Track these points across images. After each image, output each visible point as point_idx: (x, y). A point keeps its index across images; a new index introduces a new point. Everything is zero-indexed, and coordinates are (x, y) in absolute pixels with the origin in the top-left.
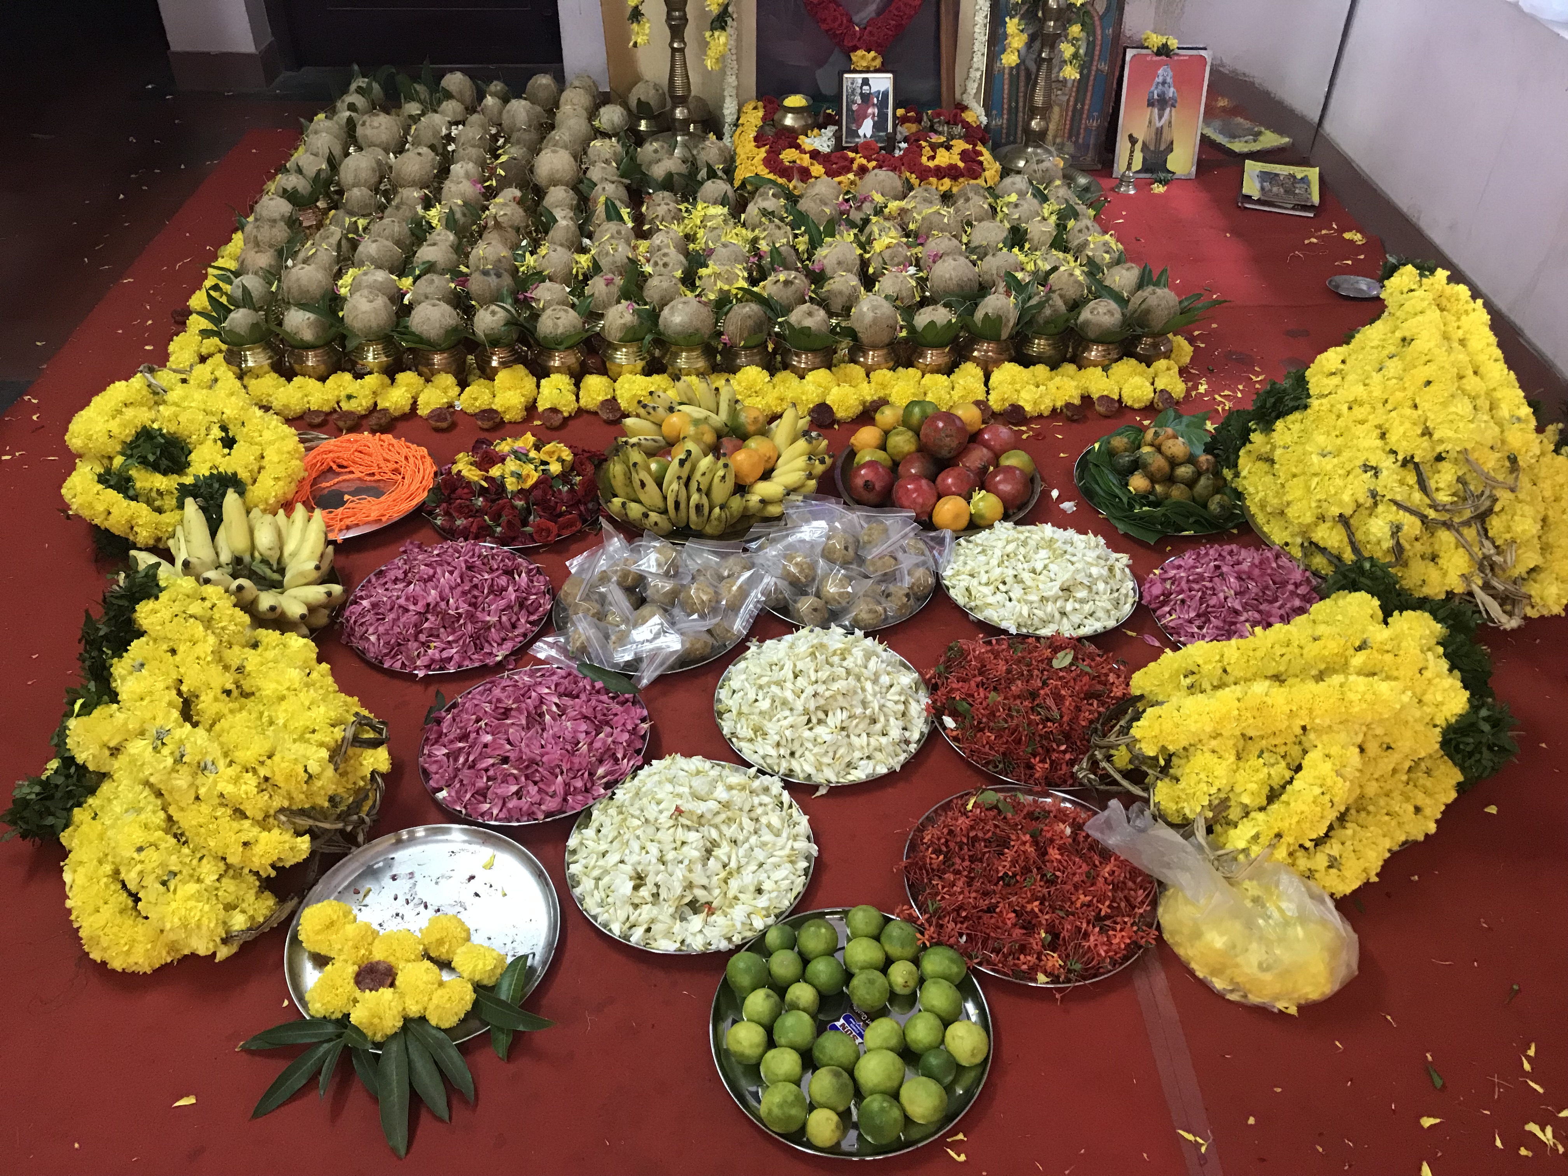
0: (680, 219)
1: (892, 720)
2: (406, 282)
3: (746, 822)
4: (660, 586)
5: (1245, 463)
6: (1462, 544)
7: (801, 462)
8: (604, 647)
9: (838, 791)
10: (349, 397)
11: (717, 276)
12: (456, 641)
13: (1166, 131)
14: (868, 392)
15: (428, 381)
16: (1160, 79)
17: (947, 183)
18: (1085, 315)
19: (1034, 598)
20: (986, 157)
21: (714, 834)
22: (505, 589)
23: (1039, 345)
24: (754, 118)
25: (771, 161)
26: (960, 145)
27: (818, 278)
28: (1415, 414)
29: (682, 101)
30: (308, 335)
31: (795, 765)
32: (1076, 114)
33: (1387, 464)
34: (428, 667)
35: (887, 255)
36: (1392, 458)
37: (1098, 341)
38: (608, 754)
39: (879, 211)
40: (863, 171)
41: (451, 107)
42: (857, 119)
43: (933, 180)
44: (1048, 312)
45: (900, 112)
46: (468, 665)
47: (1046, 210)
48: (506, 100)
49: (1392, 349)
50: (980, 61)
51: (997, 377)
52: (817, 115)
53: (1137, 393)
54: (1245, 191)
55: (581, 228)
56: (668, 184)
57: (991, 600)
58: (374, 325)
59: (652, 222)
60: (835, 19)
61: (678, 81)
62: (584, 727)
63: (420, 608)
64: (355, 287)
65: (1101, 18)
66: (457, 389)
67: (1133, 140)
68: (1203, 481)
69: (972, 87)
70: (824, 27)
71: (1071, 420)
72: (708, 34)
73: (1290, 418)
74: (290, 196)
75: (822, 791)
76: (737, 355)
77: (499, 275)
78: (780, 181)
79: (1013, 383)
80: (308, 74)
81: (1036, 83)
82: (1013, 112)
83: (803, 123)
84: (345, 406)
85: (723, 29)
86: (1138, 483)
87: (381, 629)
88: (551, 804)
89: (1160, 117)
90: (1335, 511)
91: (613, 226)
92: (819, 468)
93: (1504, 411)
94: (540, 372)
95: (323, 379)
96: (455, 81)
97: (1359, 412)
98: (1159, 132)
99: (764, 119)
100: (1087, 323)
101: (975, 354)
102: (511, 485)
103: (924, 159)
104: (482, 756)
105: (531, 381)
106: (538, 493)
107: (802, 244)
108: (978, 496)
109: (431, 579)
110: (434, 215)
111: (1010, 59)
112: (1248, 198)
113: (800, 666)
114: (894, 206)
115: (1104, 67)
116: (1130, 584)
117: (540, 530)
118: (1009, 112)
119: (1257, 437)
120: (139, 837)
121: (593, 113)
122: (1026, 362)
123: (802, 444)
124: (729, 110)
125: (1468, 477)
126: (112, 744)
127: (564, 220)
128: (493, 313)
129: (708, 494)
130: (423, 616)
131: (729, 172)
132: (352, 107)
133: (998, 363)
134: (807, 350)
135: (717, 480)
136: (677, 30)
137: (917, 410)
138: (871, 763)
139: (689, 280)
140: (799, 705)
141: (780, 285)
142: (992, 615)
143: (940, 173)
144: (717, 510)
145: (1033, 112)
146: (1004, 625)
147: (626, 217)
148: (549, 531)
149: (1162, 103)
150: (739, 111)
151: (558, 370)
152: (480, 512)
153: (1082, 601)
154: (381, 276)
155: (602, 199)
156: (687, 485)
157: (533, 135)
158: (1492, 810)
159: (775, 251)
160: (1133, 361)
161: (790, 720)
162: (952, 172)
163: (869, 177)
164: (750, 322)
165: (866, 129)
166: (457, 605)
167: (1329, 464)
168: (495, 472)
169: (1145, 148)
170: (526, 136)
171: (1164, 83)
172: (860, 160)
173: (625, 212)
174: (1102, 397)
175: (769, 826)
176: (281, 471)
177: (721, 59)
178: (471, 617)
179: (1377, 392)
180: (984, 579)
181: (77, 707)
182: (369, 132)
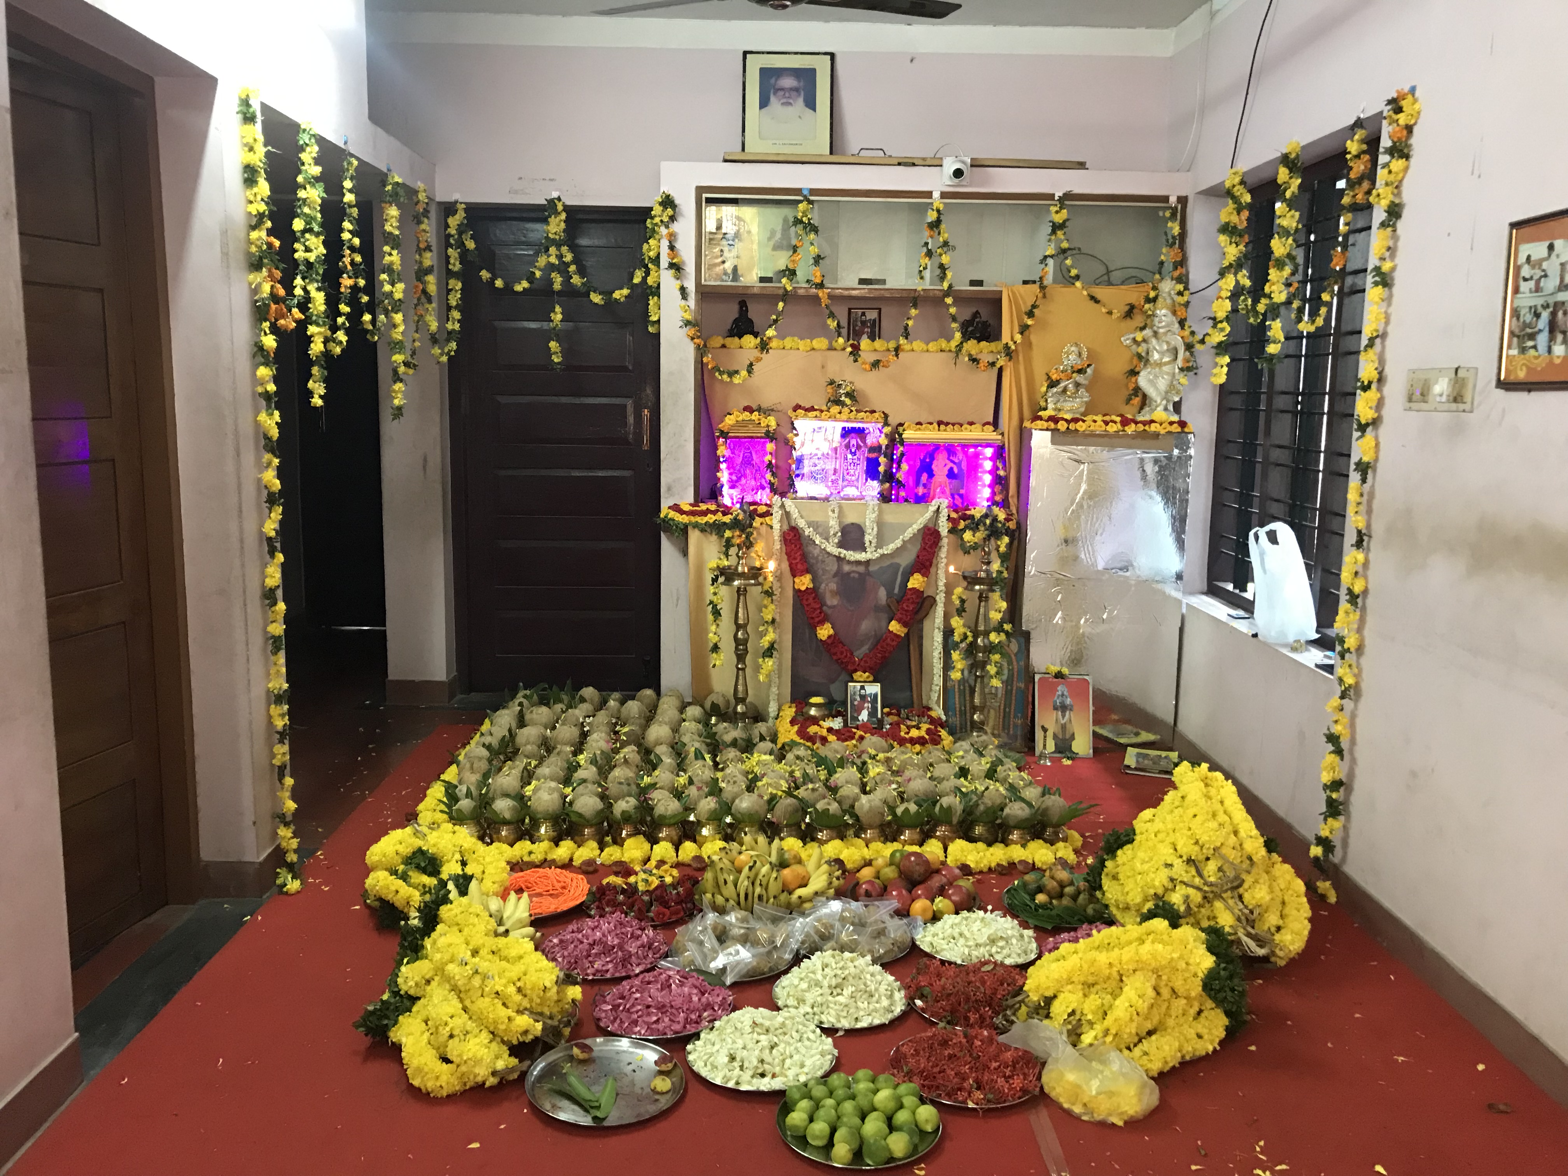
0: (743, 762)
1: (883, 998)
2: (568, 790)
3: (794, 1034)
4: (737, 931)
5: (1106, 883)
6: (1228, 908)
7: (825, 877)
8: (704, 963)
9: (851, 1032)
10: (530, 853)
11: (769, 785)
12: (611, 961)
13: (1068, 726)
14: (867, 853)
15: (579, 847)
16: (1060, 693)
17: (918, 747)
18: (1007, 811)
19: (971, 943)
20: (943, 733)
21: (776, 1039)
22: (641, 936)
23: (978, 830)
24: (789, 712)
25: (802, 733)
26: (925, 727)
27: (833, 790)
28: (1189, 833)
29: (743, 700)
30: (507, 815)
31: (824, 1018)
32: (1006, 715)
33: (1178, 864)
34: (594, 975)
35: (878, 779)
36: (1180, 860)
37: (1016, 827)
38: (709, 1006)
39: (873, 758)
40: (862, 738)
41: (585, 707)
42: (859, 710)
43: (909, 745)
44: (982, 808)
45: (886, 710)
46: (617, 975)
47: (983, 761)
48: (623, 702)
49: (1177, 803)
50: (938, 680)
51: (951, 848)
52: (831, 710)
53: (1044, 859)
54: (1126, 762)
55: (678, 765)
56: (734, 743)
57: (945, 947)
58: (550, 809)
59: (725, 762)
60: (842, 653)
61: (740, 688)
62: (695, 991)
63: (591, 941)
64: (535, 791)
65: (1016, 655)
66: (598, 851)
67: (1045, 730)
68: (1082, 897)
69: (935, 697)
70: (835, 657)
71: (1001, 874)
72: (761, 660)
73: (1125, 848)
74: (488, 747)
75: (840, 1033)
76: (781, 831)
77: (629, 785)
78: (809, 744)
79: (962, 851)
80: (475, 696)
81: (974, 691)
82: (963, 713)
83: (822, 713)
84: (526, 859)
85: (771, 656)
86: (1041, 898)
87: (566, 953)
88: (677, 1027)
89: (1063, 716)
90: (1152, 892)
91: (700, 763)
92: (836, 883)
93: (1242, 834)
94: (653, 841)
95: (512, 845)
96: (589, 692)
97: (1160, 836)
98: (1064, 727)
99: (796, 712)
100: (1008, 815)
101: (938, 833)
102: (641, 887)
103: (902, 734)
104: (633, 1005)
105: (647, 846)
106: (658, 892)
107: (823, 775)
108: (937, 900)
109: (596, 927)
110: (582, 758)
111: (956, 675)
112: (1128, 767)
113: (826, 961)
114: (881, 756)
115: (1022, 685)
116: (1034, 945)
117: (658, 914)
118: (961, 715)
119: (1109, 864)
120: (451, 1011)
121: (682, 709)
122: (972, 840)
123: (825, 867)
124: (772, 709)
125: (1225, 868)
126: (427, 977)
127: (668, 760)
128: (627, 802)
129: (766, 889)
130: (592, 945)
131: (774, 740)
132: (521, 704)
133: (952, 840)
134: (828, 827)
135: (772, 880)
136: (741, 657)
137: (898, 855)
138: (870, 1018)
139: (750, 789)
140: (826, 983)
141: (809, 791)
142: (946, 956)
143: (913, 741)
144: (772, 900)
145: (974, 709)
146: (953, 959)
147: (708, 759)
148: (664, 915)
149: (1064, 708)
150: (779, 710)
151: (664, 839)
152: (621, 904)
153: (1002, 948)
154: (553, 784)
155: (693, 749)
156: (753, 884)
157: (643, 721)
158: (1253, 1048)
159: (805, 775)
160: (1041, 841)
161: (820, 991)
162: (921, 741)
163: (865, 742)
164: (790, 809)
165: (864, 716)
166: (612, 940)
167: (1146, 867)
168: (632, 879)
169: (1055, 737)
170: (638, 721)
171: (1063, 695)
172: (860, 733)
173: (707, 757)
174: (1021, 862)
175: (808, 1039)
176: (497, 878)
177: (768, 676)
178: (621, 947)
179: (1170, 826)
180: (941, 936)
181: (405, 961)
182: (534, 716)
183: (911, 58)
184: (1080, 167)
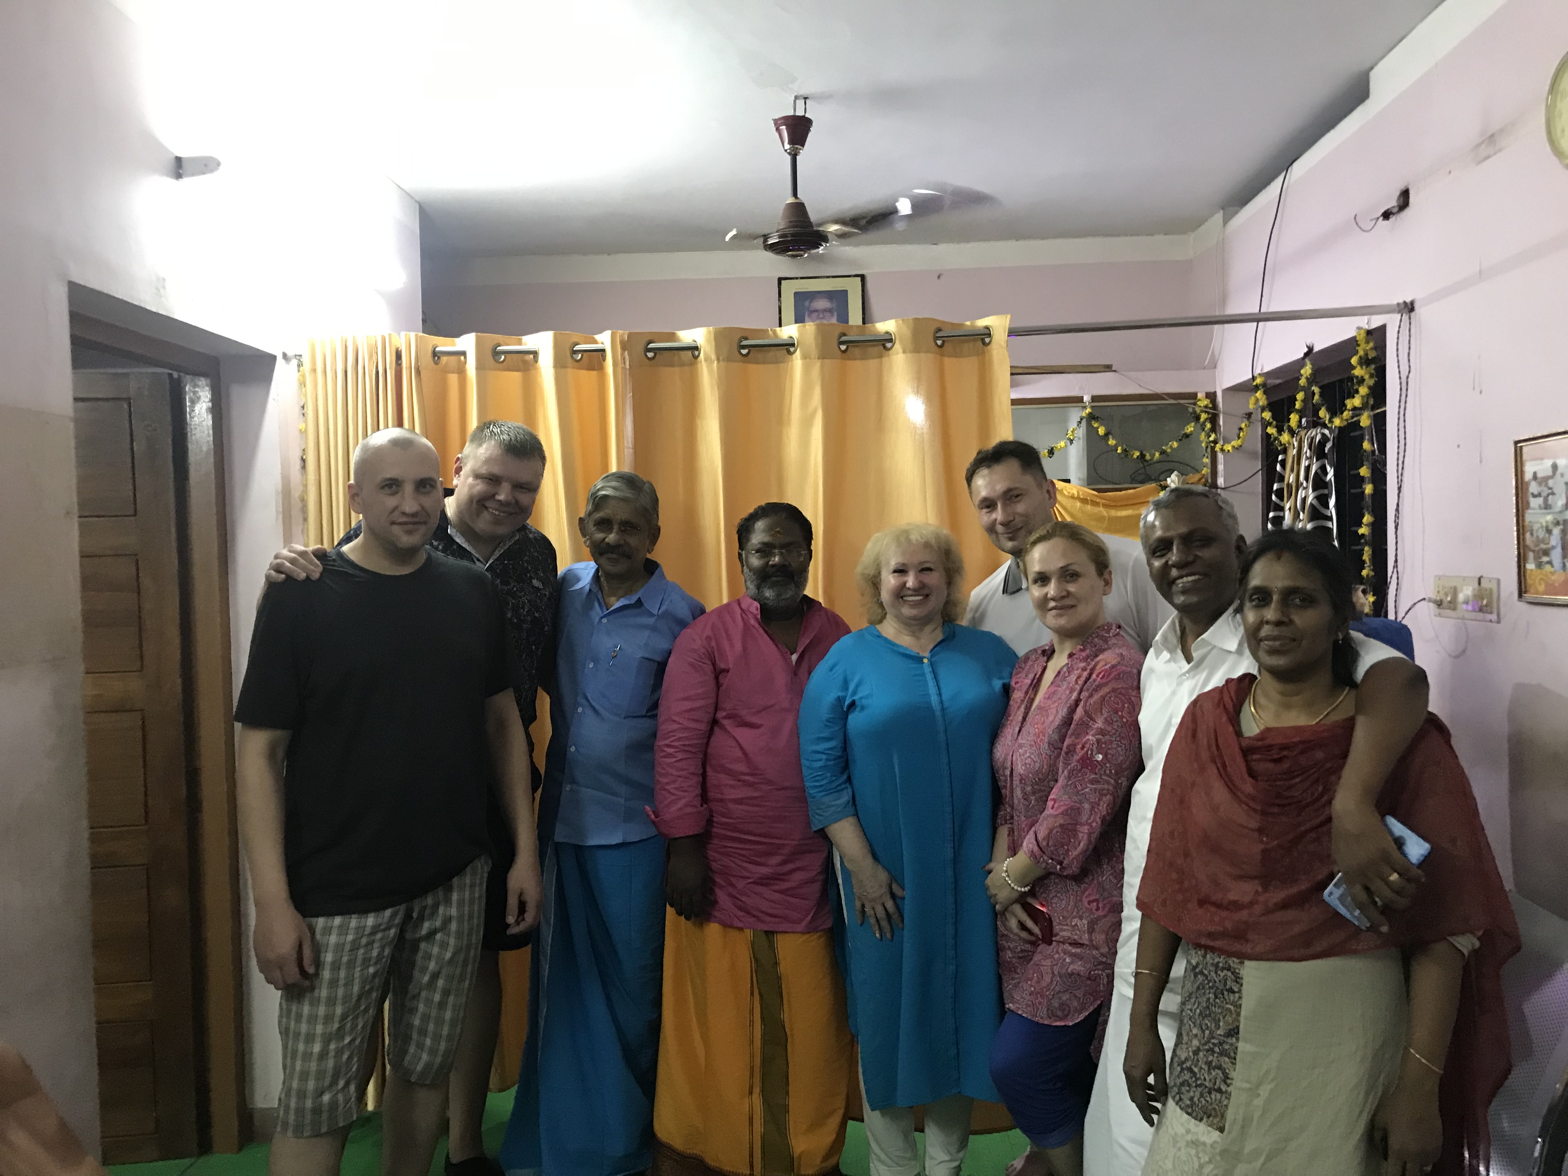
183: (937, 274)
184: (1108, 370)
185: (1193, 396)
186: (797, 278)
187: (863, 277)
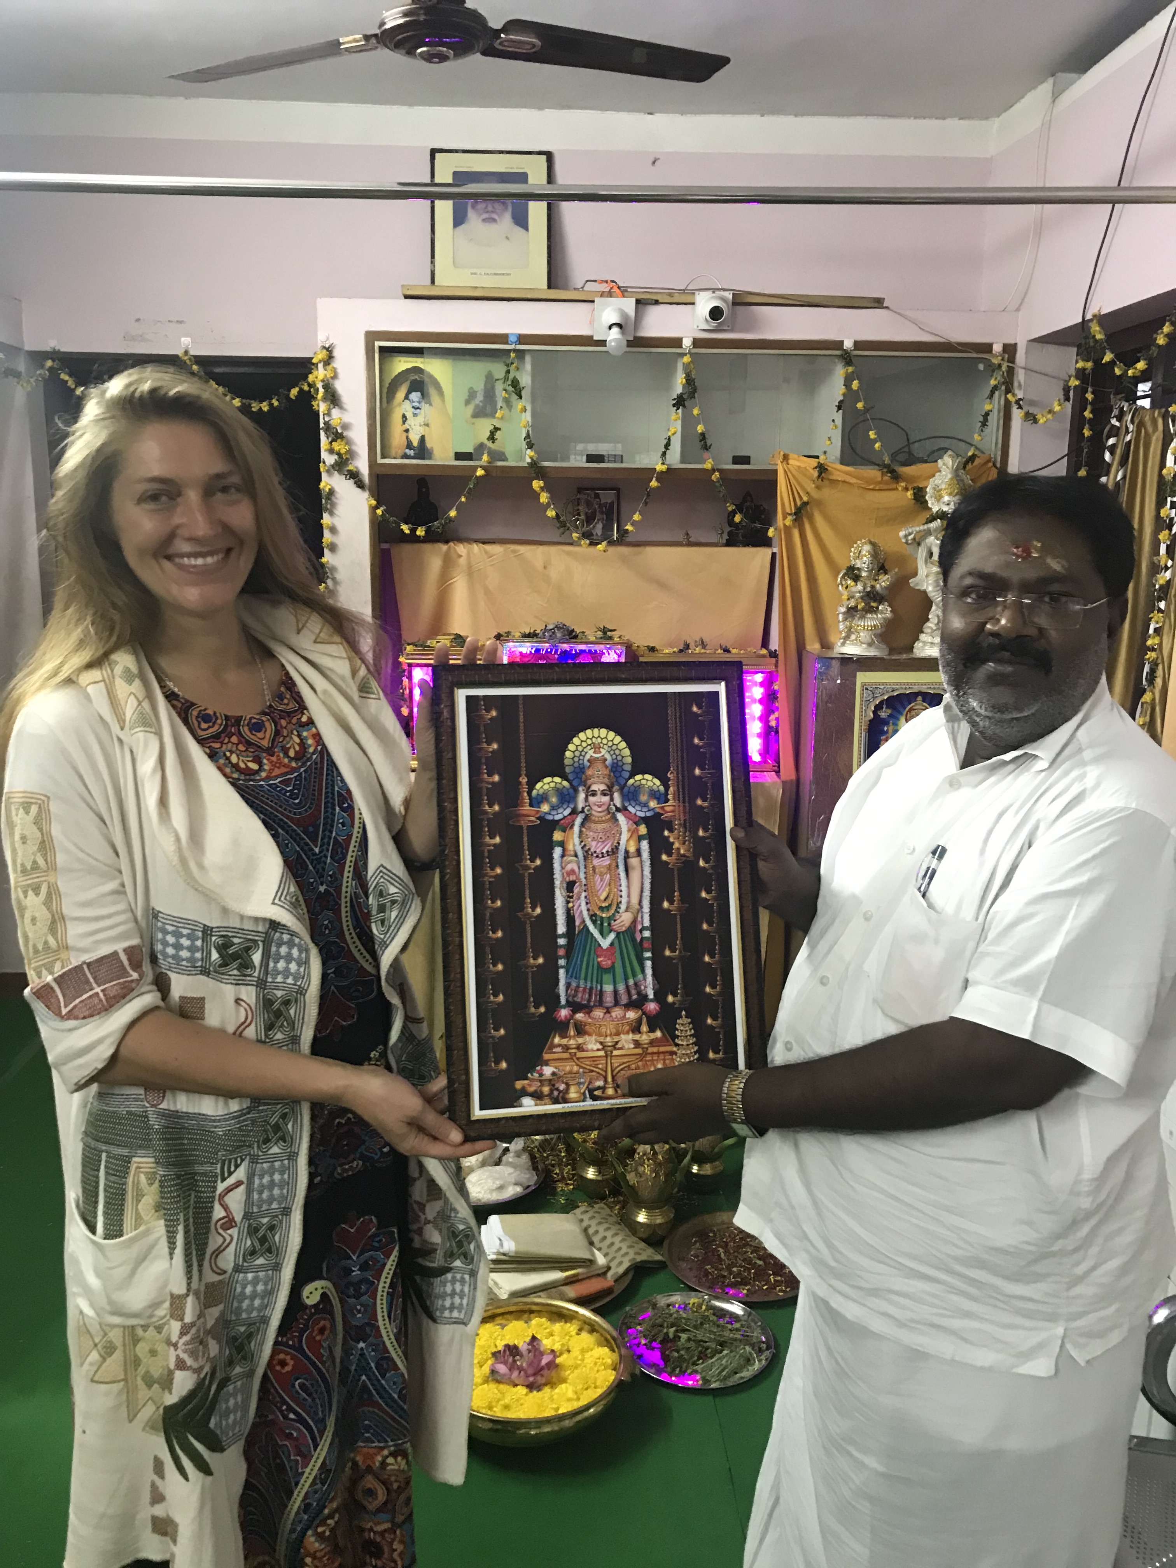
183: (652, 159)
184: (876, 305)
185: (987, 348)
186: (457, 151)
187: (549, 156)
